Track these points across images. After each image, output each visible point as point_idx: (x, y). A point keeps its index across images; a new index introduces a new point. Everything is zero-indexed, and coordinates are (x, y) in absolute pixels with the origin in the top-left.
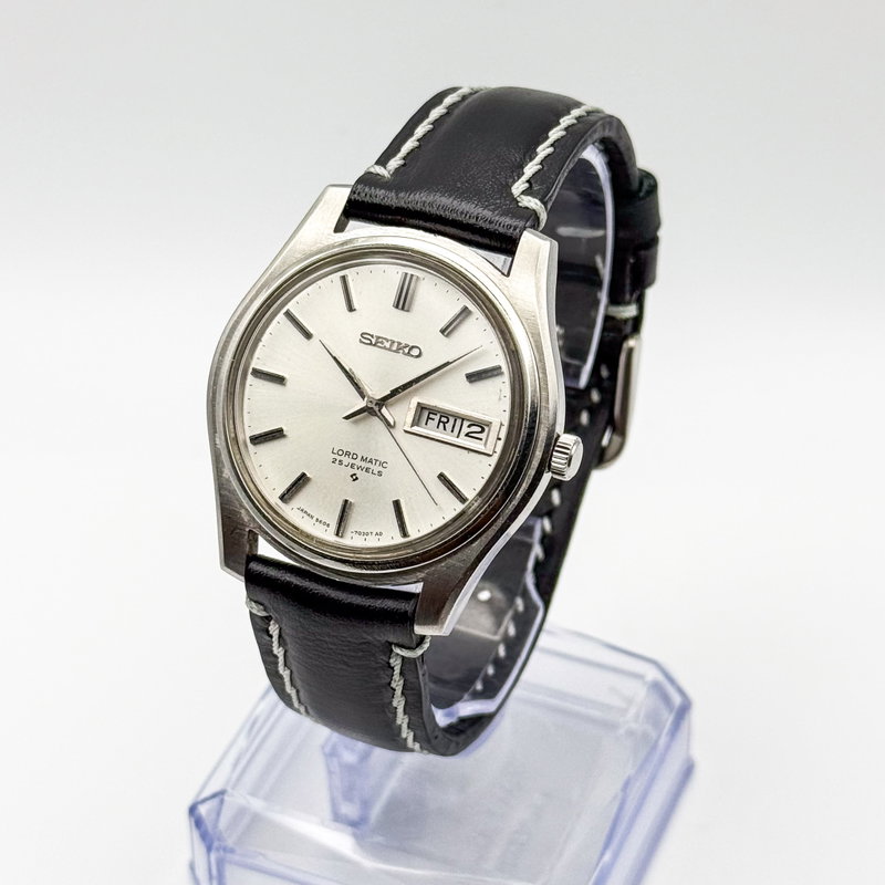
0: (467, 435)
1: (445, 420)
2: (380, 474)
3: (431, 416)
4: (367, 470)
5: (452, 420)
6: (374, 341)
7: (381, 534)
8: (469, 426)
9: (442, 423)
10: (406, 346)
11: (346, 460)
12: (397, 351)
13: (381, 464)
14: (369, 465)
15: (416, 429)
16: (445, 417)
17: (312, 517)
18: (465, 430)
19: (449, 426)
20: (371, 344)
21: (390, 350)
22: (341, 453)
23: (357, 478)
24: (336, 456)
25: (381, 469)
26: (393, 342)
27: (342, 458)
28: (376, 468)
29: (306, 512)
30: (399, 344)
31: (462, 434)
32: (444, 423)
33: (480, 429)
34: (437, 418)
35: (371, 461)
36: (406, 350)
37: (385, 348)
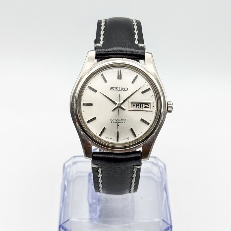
0: (145, 107)
1: (138, 105)
2: (125, 123)
3: (134, 105)
4: (121, 122)
5: (140, 105)
6: (114, 89)
7: (129, 138)
8: (144, 105)
9: (137, 106)
10: (123, 88)
11: (115, 121)
12: (121, 90)
13: (124, 120)
14: (121, 121)
15: (131, 109)
16: (137, 104)
17: (109, 138)
18: (144, 106)
19: (139, 106)
20: (114, 90)
21: (119, 90)
22: (113, 120)
23: (119, 125)
24: (112, 121)
25: (125, 121)
26: (119, 88)
27: (113, 121)
28: (123, 121)
29: (107, 137)
30: (121, 88)
31: (143, 108)
32: (138, 106)
33: (147, 105)
34: (136, 105)
35: (121, 120)
36: (124, 89)
37: (118, 90)
